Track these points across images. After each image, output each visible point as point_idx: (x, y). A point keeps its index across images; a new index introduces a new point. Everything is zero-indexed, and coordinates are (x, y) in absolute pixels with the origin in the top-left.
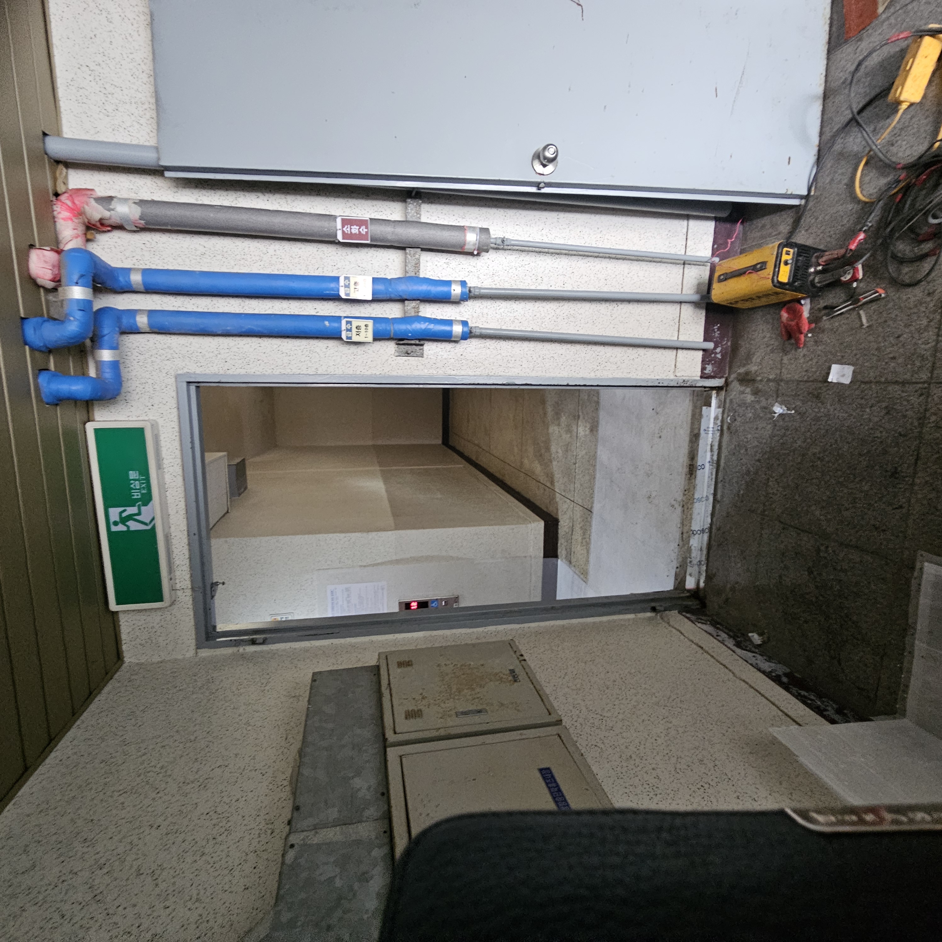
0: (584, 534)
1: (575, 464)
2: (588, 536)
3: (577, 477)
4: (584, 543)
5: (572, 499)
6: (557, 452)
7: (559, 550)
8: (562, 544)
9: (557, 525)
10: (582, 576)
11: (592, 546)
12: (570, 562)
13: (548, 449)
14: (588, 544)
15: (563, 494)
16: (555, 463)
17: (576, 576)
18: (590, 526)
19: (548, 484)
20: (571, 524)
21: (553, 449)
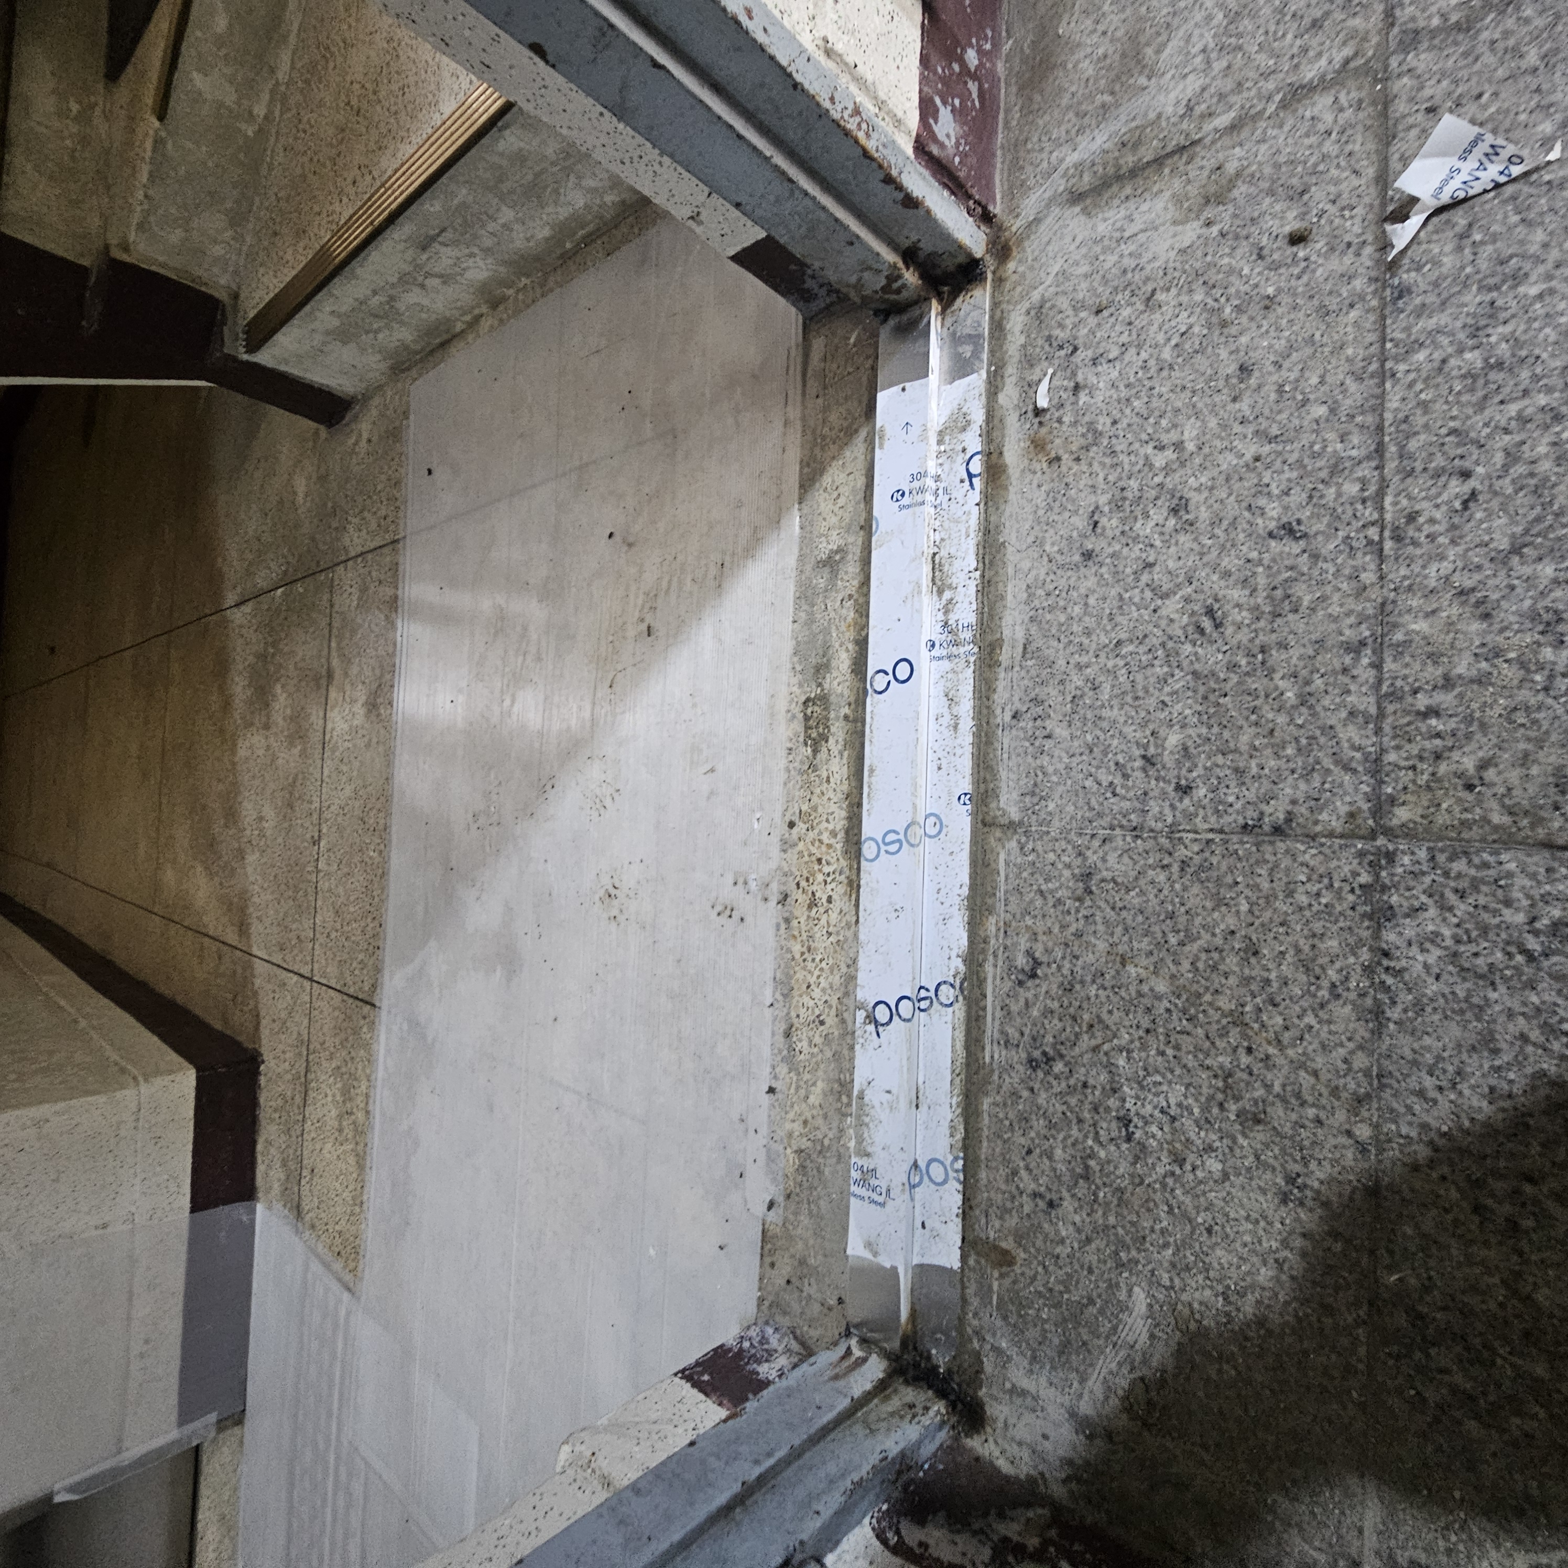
0: (347, 1093)
1: (316, 842)
2: (359, 1100)
3: (324, 885)
4: (348, 1132)
5: (305, 971)
6: (261, 819)
7: (261, 1169)
8: (269, 1143)
9: (256, 1073)
10: (338, 1266)
11: (376, 1139)
12: (298, 1211)
13: (232, 815)
14: (361, 1132)
15: (277, 959)
16: (252, 858)
17: (316, 1267)
18: (370, 1060)
19: (231, 937)
20: (301, 1066)
21: (248, 810)
